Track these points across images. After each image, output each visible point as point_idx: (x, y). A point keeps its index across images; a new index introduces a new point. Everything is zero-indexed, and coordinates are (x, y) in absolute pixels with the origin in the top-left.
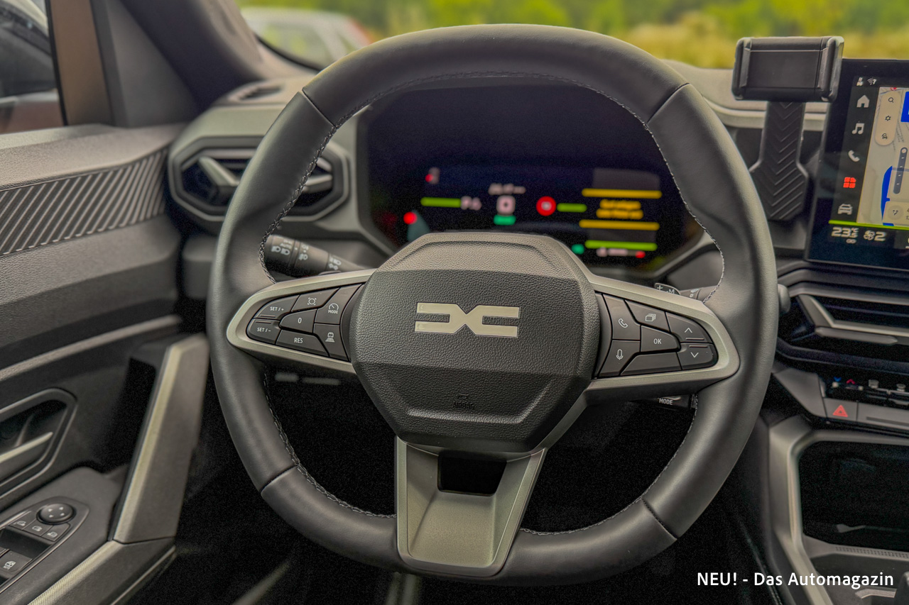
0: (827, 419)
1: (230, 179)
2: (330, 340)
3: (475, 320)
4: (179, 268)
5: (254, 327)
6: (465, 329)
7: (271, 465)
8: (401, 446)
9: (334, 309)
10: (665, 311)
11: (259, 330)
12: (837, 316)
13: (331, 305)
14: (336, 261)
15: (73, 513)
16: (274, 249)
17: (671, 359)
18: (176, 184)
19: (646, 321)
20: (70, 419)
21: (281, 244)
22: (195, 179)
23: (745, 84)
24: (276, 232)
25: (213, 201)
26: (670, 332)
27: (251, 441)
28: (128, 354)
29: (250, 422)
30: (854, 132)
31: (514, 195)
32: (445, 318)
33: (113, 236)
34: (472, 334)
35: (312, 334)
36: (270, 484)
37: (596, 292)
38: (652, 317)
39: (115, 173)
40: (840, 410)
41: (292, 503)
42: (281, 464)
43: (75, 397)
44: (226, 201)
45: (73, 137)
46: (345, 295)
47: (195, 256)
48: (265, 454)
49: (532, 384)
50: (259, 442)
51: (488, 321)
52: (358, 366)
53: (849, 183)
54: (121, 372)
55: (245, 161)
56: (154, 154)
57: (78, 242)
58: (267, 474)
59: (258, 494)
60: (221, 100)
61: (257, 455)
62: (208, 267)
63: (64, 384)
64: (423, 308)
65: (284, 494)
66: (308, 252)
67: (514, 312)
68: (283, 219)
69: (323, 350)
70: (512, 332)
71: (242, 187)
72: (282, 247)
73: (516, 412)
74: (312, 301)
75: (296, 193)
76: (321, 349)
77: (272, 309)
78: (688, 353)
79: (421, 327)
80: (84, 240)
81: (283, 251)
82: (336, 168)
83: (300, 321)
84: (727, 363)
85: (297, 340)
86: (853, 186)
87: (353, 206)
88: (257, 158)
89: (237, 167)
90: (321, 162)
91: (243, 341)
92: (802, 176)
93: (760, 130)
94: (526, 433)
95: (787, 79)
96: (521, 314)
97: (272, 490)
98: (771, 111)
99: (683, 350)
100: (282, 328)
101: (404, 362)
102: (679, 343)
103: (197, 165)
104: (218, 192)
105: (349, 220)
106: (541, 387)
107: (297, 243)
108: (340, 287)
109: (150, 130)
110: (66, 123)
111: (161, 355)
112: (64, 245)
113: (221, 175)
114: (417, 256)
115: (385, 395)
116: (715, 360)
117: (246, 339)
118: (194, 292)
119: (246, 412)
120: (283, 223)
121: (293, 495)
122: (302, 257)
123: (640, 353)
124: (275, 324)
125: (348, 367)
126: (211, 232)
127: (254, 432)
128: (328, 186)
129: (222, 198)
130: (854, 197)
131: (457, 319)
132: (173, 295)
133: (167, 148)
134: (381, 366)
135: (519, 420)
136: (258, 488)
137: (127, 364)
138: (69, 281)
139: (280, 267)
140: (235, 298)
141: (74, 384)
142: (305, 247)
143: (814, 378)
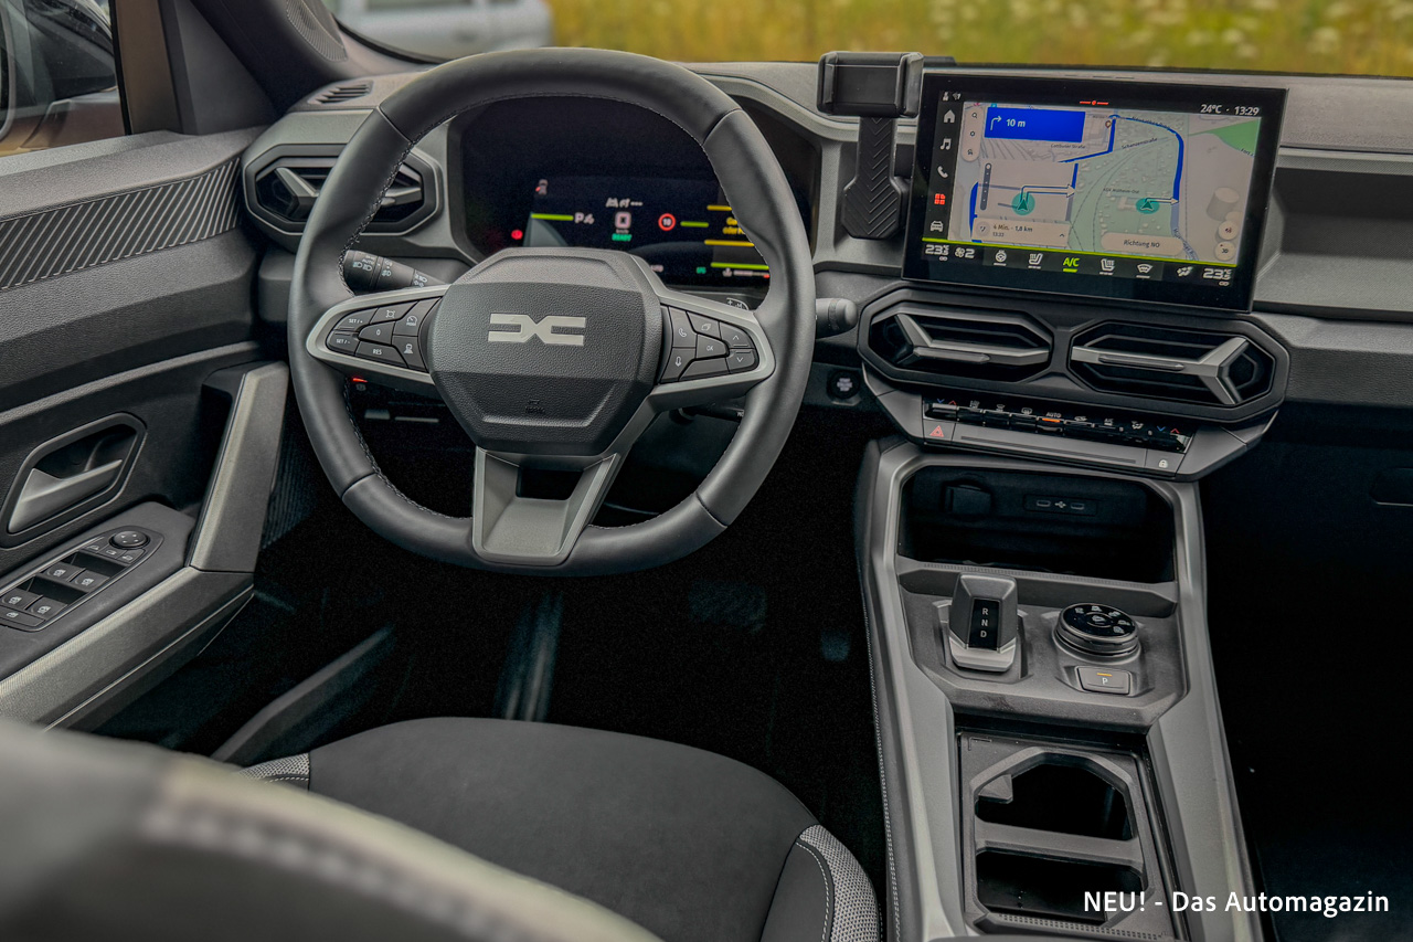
0: (925, 439)
1: (310, 191)
2: (409, 351)
3: (544, 330)
4: (254, 288)
5: (333, 339)
6: (535, 339)
7: (351, 470)
8: (480, 453)
9: (412, 322)
10: (719, 321)
11: (339, 341)
12: (934, 335)
13: (409, 317)
14: (421, 278)
15: (148, 540)
16: (355, 265)
17: (720, 364)
18: (250, 197)
19: (702, 330)
20: (139, 446)
21: (363, 260)
22: (271, 188)
23: (830, 100)
24: (353, 248)
25: (290, 217)
26: (721, 340)
27: (331, 448)
28: (200, 382)
29: (330, 430)
30: (942, 148)
31: (629, 209)
32: (517, 328)
33: (186, 251)
34: (542, 343)
35: (391, 345)
36: (350, 488)
37: (662, 304)
38: (707, 327)
39: (187, 184)
40: (938, 431)
41: (373, 506)
42: (361, 471)
43: (146, 426)
44: (305, 216)
45: (141, 146)
46: (422, 308)
47: (272, 275)
48: (345, 460)
49: (597, 388)
50: (339, 450)
51: (557, 330)
52: (436, 376)
53: (939, 199)
54: (193, 400)
55: (327, 171)
56: (226, 163)
57: (149, 257)
58: (348, 479)
59: (340, 500)
60: (299, 105)
61: (338, 461)
62: (287, 286)
63: (133, 409)
64: (496, 319)
65: (364, 497)
66: (390, 267)
67: (581, 322)
68: (361, 234)
69: (402, 361)
70: (579, 340)
71: (323, 198)
72: (364, 263)
73: (583, 417)
74: (390, 313)
75: (375, 207)
76: (400, 360)
77: (351, 321)
78: (734, 358)
79: (494, 337)
80: (155, 256)
81: (365, 267)
82: (426, 179)
83: (378, 332)
84: (767, 366)
85: (376, 351)
86: (942, 202)
87: (446, 219)
88: (338, 167)
89: (316, 177)
90: (403, 169)
91: (323, 352)
92: (896, 192)
93: (856, 143)
94: (592, 437)
95: (870, 96)
96: (587, 323)
97: (352, 493)
98: (863, 125)
99: (731, 356)
100: (361, 340)
101: (478, 371)
102: (728, 348)
103: (273, 175)
104: (297, 204)
105: (442, 235)
106: (605, 392)
107: (381, 259)
108: (419, 300)
109: (220, 136)
110: (128, 132)
111: (237, 382)
112: (134, 261)
113: (300, 186)
114: (492, 270)
115: (461, 402)
116: (756, 365)
117: (326, 350)
118: (272, 315)
119: (326, 420)
120: (361, 238)
121: (373, 498)
122: (385, 273)
123: (695, 360)
124: (354, 335)
125: (427, 379)
126: (290, 250)
127: (335, 439)
128: (419, 198)
129: (301, 211)
130: (944, 214)
131: (526, 329)
132: (248, 318)
133: (241, 155)
134: (457, 374)
135: (586, 423)
136: (339, 495)
137: (199, 389)
138: (141, 299)
139: (359, 283)
140: (314, 311)
141: (144, 410)
142: (389, 263)
143: (918, 400)
